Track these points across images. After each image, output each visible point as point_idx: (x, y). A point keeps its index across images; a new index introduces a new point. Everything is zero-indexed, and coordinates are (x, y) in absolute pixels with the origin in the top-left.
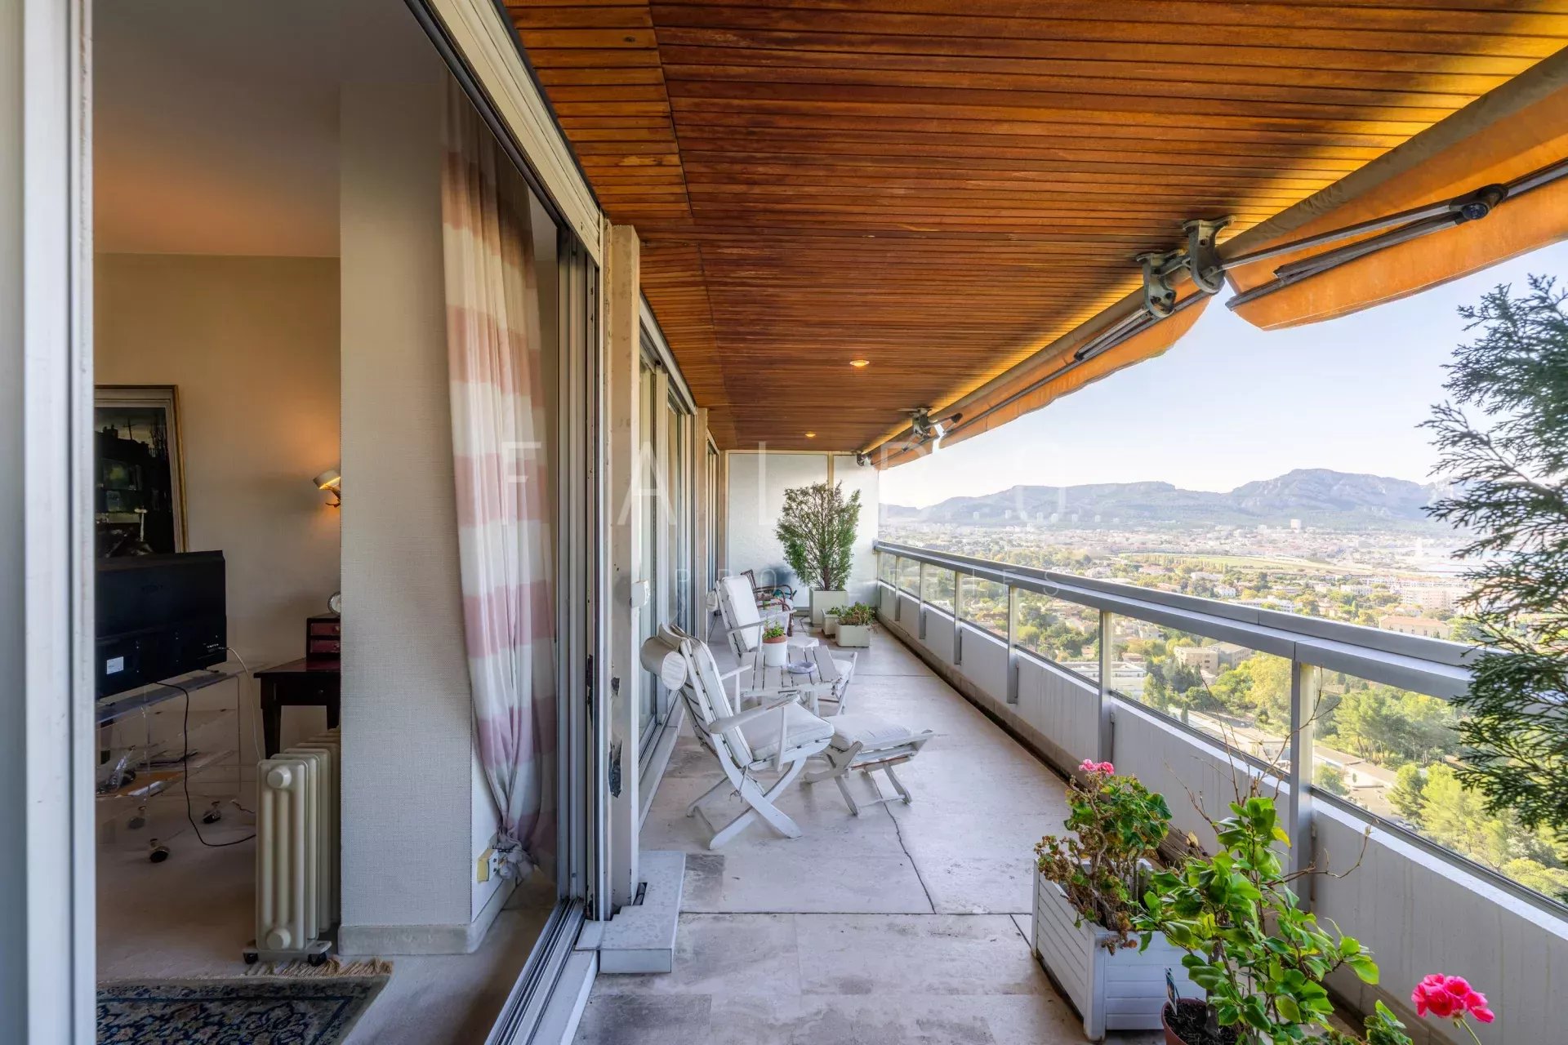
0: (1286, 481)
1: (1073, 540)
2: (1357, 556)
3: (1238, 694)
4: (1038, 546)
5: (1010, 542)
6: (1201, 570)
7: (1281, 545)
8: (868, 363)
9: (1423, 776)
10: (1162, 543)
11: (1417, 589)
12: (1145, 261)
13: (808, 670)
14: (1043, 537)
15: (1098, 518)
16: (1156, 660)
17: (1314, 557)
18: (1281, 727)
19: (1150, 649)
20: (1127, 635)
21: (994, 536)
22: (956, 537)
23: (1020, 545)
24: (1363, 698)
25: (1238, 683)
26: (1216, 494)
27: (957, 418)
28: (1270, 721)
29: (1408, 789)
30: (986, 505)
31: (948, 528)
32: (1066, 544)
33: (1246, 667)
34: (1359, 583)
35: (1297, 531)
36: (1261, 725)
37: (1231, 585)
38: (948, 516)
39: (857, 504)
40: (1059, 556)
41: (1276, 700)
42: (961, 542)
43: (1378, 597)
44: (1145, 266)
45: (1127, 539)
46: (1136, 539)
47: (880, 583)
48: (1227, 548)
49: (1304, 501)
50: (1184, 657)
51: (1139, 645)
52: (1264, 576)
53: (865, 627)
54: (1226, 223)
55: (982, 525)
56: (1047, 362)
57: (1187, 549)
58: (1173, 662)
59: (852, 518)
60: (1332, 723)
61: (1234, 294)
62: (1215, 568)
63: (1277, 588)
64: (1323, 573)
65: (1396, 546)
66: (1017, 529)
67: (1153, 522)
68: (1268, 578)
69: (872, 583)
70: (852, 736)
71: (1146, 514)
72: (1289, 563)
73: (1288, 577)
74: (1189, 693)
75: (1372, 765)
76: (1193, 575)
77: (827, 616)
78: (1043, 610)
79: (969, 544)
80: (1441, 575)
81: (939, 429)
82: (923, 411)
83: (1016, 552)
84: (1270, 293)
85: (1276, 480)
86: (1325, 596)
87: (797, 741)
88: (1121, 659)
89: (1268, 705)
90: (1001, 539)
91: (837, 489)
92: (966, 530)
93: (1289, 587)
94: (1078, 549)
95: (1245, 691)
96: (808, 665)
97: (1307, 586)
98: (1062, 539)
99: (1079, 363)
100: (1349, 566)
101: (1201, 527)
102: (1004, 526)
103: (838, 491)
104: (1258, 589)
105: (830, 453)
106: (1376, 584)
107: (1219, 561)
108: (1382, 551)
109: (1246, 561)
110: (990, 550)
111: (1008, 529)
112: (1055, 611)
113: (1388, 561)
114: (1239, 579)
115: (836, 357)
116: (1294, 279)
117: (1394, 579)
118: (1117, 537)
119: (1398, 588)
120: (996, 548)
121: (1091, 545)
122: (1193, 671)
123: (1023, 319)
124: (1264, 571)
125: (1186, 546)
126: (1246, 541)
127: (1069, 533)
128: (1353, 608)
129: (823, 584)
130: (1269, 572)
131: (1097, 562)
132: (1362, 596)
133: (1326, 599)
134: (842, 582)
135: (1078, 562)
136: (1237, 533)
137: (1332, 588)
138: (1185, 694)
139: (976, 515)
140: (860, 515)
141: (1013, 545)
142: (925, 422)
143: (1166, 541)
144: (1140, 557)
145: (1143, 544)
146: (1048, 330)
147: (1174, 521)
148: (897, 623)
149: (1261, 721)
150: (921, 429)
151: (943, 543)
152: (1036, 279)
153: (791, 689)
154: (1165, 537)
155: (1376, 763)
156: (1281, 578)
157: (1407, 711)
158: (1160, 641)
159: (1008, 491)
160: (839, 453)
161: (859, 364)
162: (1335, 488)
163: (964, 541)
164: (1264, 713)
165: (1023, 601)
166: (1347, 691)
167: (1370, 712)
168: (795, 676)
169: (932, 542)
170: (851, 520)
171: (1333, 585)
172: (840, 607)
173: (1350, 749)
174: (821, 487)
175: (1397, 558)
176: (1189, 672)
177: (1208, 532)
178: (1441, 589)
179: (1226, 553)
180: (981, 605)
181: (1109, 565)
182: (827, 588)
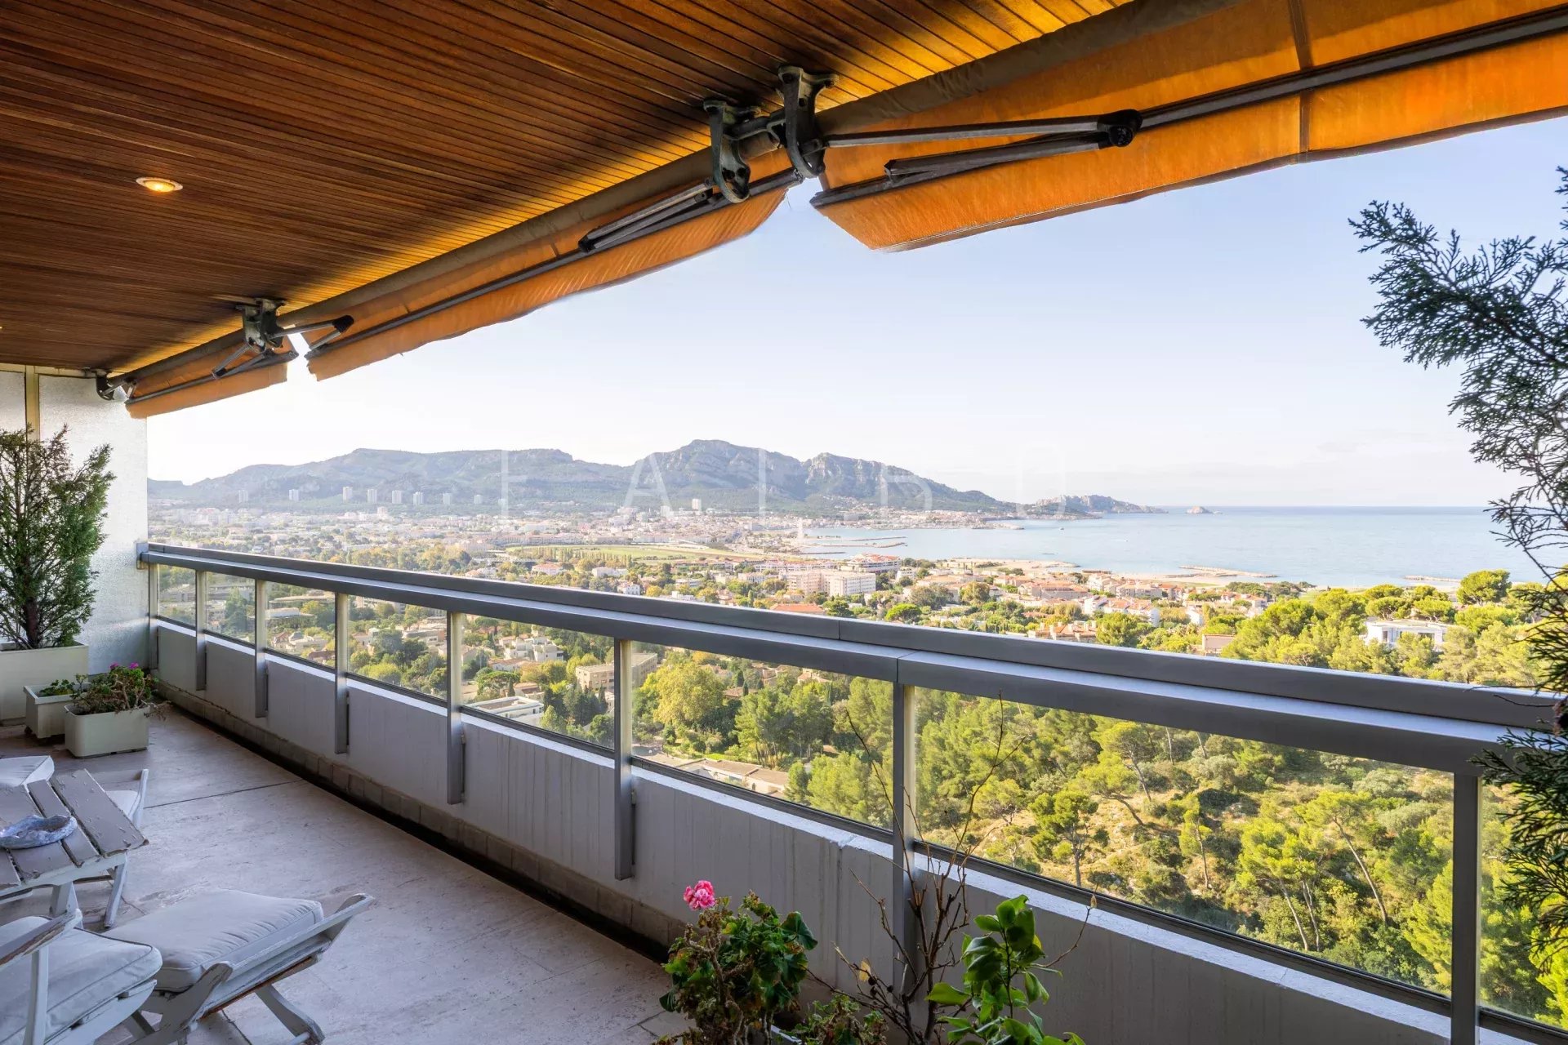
0: (687, 452)
1: (446, 531)
2: (751, 539)
3: (645, 716)
4: (395, 541)
5: (351, 536)
6: (603, 565)
7: (682, 530)
8: (179, 187)
9: (807, 772)
10: (558, 532)
11: (800, 573)
12: (714, 111)
13: (58, 835)
14: (401, 527)
15: (478, 499)
16: (554, 687)
17: (714, 544)
18: (688, 746)
19: (547, 674)
20: (520, 659)
21: (324, 528)
22: (259, 532)
23: (366, 541)
24: (760, 697)
25: (644, 702)
26: (617, 468)
27: (343, 323)
28: (677, 741)
29: (797, 788)
30: (310, 478)
31: (244, 516)
32: (434, 537)
33: (653, 681)
34: (754, 571)
35: (698, 513)
36: (667, 747)
37: (635, 581)
38: (244, 495)
39: (103, 473)
40: (425, 555)
41: (682, 715)
42: (268, 539)
43: (769, 584)
44: (714, 119)
45: (517, 528)
46: (527, 527)
47: (155, 623)
48: (630, 535)
49: (706, 477)
50: (588, 679)
51: (534, 671)
52: (668, 568)
53: (137, 712)
54: (829, 84)
55: (305, 512)
56: (524, 247)
57: (587, 538)
58: (575, 687)
59: (94, 500)
60: (734, 732)
61: (821, 190)
62: (617, 561)
63: (680, 581)
64: (722, 561)
65: (782, 528)
66: (362, 516)
67: (547, 504)
68: (673, 571)
69: (137, 623)
70: (198, 956)
71: (539, 492)
72: (693, 550)
73: (691, 567)
74: (593, 723)
75: (768, 769)
76: (595, 571)
77: (38, 700)
78: (405, 636)
79: (283, 542)
80: (817, 557)
81: (298, 341)
82: (268, 305)
83: (362, 551)
84: (869, 195)
85: (678, 452)
86: (724, 588)
87: (67, 1014)
88: (512, 693)
89: (675, 723)
90: (337, 532)
91: (56, 441)
92: (277, 519)
93: (693, 580)
94: (453, 543)
95: (653, 711)
96: (57, 824)
97: (709, 577)
98: (428, 530)
99: (583, 254)
100: (744, 551)
101: (602, 510)
102: (342, 512)
103: (58, 447)
104: (662, 584)
105: (30, 369)
106: (767, 570)
107: (620, 552)
108: (772, 533)
109: (649, 551)
110: (319, 550)
111: (347, 516)
112: (423, 635)
113: (776, 544)
114: (643, 574)
115: (104, 158)
116: (903, 182)
117: (781, 564)
118: (504, 524)
119: (785, 573)
120: (329, 546)
121: (470, 537)
122: (597, 695)
123: (507, 165)
124: (668, 562)
125: (586, 534)
126: (650, 526)
127: (440, 521)
128: (748, 599)
129: (23, 633)
130: (672, 563)
131: (479, 560)
132: (756, 585)
133: (725, 591)
134: (72, 627)
135: (452, 562)
136: (639, 517)
137: (731, 577)
138: (589, 726)
139: (293, 494)
140: (110, 494)
141: (357, 542)
142: (271, 326)
143: (563, 529)
144: (532, 551)
145: (537, 533)
146: (535, 194)
147: (572, 502)
148: (201, 694)
149: (669, 743)
150: (263, 337)
151: (236, 542)
152: (552, 96)
153: (21, 887)
154: (562, 524)
155: (771, 767)
156: (684, 569)
157: (795, 705)
158: (559, 662)
159: (345, 457)
160: (51, 370)
161: (159, 187)
162: (732, 462)
163: (274, 537)
164: (671, 733)
165: (374, 625)
166: (746, 693)
167: (766, 713)
168: (22, 858)
169: (214, 540)
170: (92, 504)
171: (731, 574)
172: (71, 679)
173: (750, 758)
174: (14, 437)
175: (784, 540)
176: (594, 696)
177: (609, 516)
178: (817, 571)
179: (629, 542)
180: (306, 639)
181: (493, 565)
182: (34, 642)
